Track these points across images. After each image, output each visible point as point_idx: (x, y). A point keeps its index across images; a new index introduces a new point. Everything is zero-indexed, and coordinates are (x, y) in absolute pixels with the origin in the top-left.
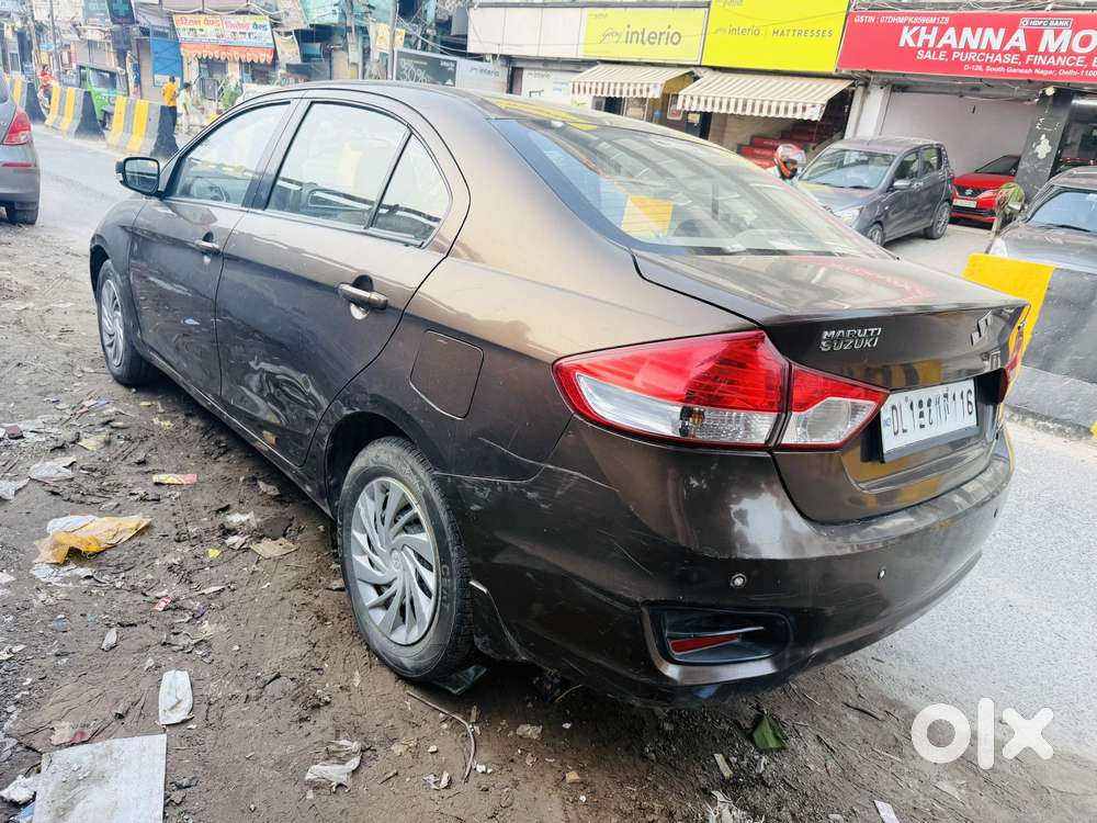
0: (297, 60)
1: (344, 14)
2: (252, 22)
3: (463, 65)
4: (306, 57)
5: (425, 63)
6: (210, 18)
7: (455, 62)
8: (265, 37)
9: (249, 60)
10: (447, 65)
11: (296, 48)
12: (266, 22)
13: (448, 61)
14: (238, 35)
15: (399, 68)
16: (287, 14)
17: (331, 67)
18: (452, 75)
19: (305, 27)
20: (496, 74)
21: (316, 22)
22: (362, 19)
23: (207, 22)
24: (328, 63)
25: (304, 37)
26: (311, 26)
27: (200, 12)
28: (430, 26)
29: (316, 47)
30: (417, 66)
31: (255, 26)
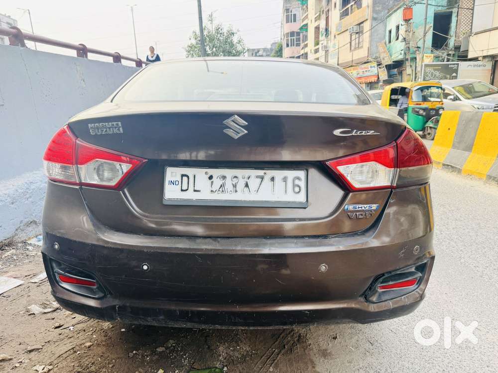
0: (386, 78)
1: (405, 54)
2: (370, 66)
3: (463, 65)
4: (390, 76)
5: (440, 68)
6: (355, 67)
7: (458, 64)
8: (375, 70)
9: (368, 82)
10: (454, 66)
11: (386, 72)
12: (375, 64)
13: (454, 64)
14: (365, 72)
15: (425, 73)
16: (384, 59)
17: (402, 78)
18: (456, 71)
19: (390, 63)
20: (484, 66)
21: (395, 60)
22: (415, 54)
23: (354, 69)
24: (400, 77)
25: (389, 67)
26: (393, 62)
27: (352, 66)
28: (451, 50)
29: (395, 71)
30: (435, 70)
31: (371, 67)
